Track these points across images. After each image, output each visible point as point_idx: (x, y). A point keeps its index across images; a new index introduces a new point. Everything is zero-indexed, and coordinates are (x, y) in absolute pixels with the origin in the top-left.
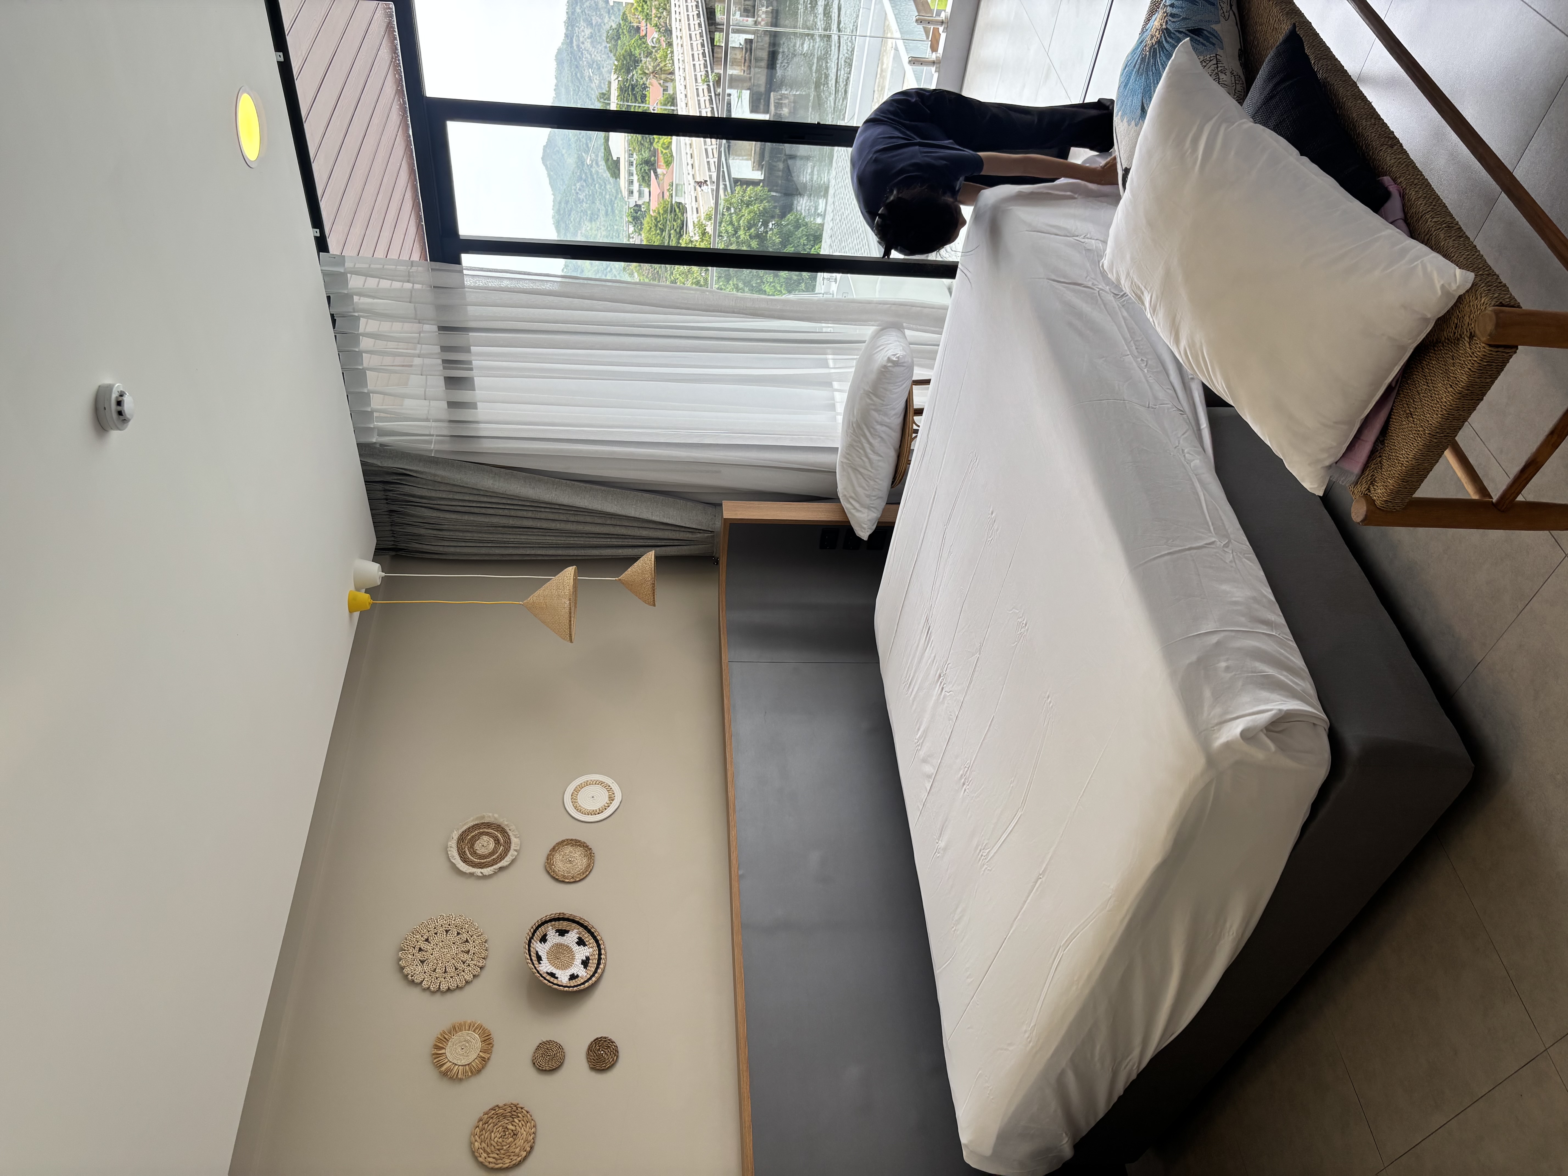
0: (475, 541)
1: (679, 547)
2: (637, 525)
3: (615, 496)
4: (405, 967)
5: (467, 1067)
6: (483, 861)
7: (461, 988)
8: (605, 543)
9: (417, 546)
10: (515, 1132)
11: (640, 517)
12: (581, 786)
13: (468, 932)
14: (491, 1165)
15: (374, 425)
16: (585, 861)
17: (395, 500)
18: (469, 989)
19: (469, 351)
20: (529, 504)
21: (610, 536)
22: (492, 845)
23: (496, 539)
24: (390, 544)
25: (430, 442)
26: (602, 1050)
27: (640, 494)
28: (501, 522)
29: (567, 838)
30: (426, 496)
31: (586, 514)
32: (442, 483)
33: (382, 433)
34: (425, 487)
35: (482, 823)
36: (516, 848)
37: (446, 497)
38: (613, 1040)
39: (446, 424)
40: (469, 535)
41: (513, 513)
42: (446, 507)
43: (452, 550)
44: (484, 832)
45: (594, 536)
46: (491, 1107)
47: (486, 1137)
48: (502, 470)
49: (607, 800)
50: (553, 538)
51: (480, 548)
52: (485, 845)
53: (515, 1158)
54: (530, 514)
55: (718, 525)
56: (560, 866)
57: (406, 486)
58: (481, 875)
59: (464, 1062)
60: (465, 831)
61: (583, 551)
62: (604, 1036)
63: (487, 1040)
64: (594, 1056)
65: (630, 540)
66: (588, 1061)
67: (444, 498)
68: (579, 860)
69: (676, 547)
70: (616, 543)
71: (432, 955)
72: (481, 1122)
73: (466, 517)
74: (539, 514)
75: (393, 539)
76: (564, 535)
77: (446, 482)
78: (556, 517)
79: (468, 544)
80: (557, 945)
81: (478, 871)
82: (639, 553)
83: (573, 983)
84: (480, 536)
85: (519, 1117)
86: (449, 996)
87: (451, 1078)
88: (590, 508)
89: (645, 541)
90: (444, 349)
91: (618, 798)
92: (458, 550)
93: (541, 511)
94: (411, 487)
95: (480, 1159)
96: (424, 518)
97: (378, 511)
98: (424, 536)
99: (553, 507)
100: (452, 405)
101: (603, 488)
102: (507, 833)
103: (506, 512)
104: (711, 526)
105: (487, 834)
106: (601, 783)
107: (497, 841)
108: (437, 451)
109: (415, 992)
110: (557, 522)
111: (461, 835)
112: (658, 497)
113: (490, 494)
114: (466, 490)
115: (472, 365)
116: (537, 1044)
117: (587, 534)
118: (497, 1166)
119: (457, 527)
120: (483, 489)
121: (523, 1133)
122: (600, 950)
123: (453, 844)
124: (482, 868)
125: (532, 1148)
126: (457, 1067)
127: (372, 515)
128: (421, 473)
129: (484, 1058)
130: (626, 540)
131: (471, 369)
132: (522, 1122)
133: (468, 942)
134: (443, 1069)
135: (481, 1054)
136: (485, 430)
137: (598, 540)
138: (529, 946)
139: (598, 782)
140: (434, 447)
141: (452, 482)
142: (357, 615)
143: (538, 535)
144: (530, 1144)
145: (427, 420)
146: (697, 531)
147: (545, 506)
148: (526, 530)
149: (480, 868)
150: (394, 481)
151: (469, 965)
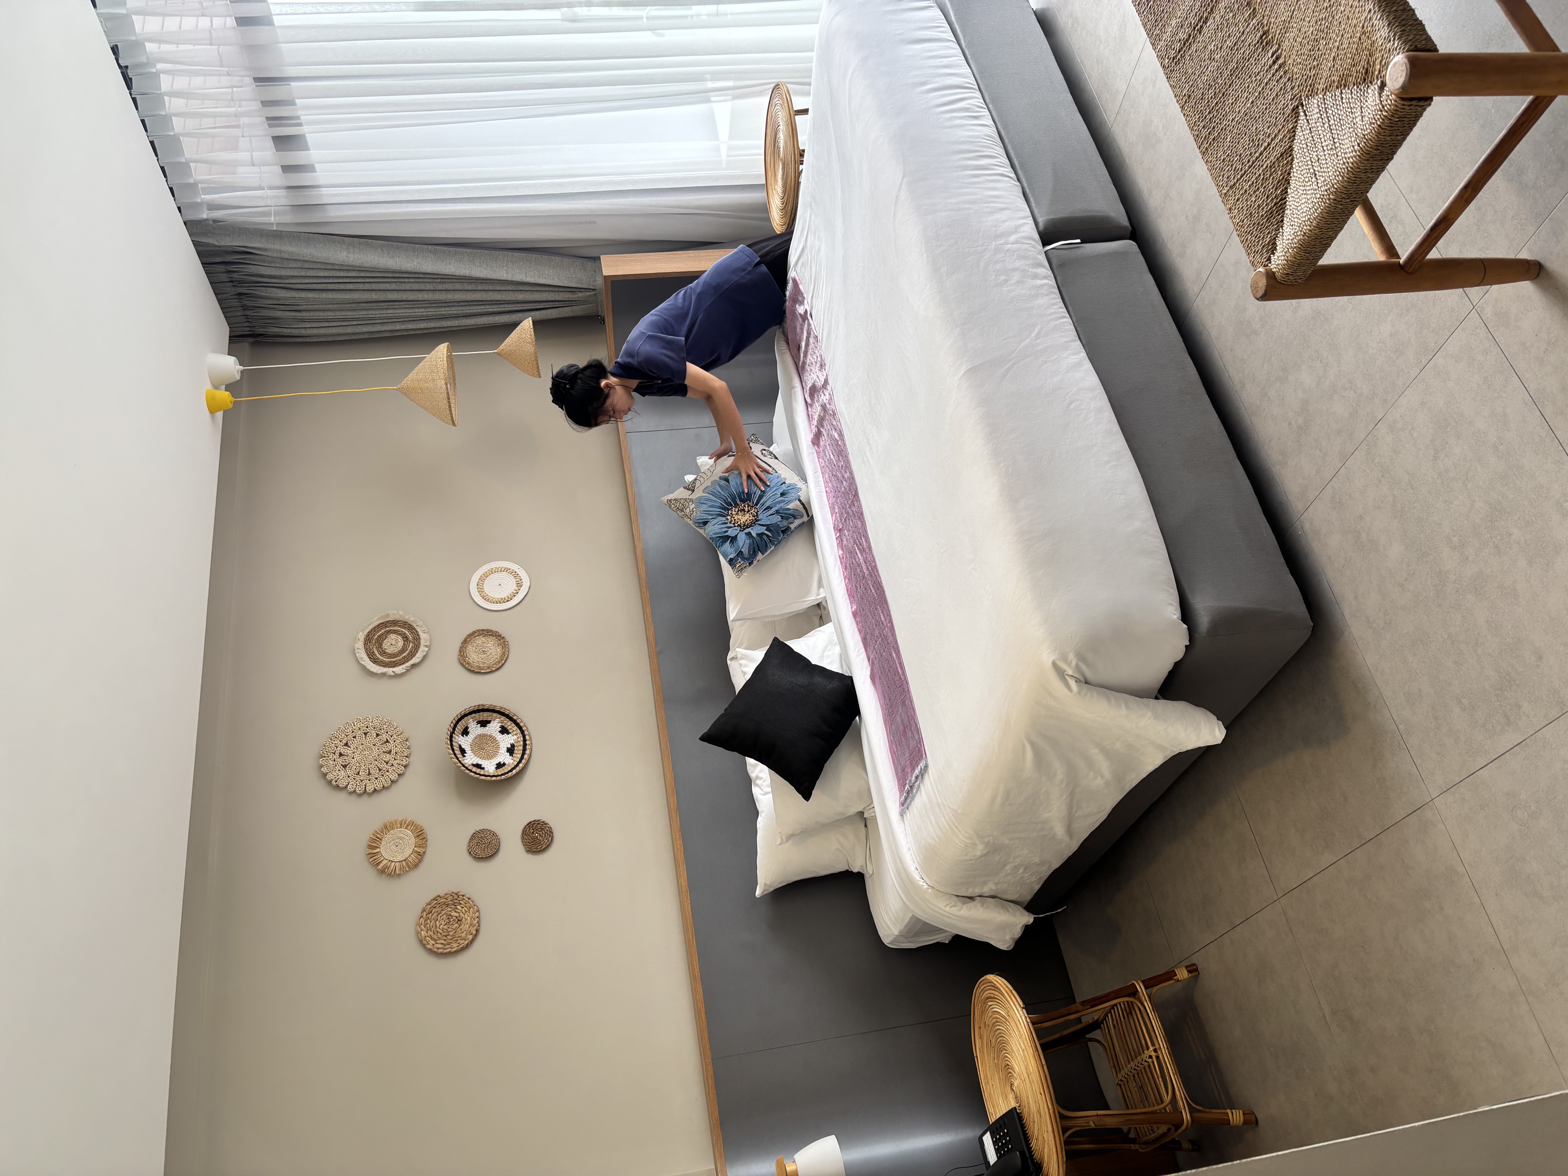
0: (338, 320)
1: (560, 309)
2: (511, 289)
3: (483, 258)
4: (327, 773)
5: (404, 862)
6: (393, 660)
7: (388, 788)
8: (479, 311)
9: (276, 330)
10: (460, 919)
11: (514, 279)
12: (486, 575)
13: (387, 733)
14: (441, 951)
15: (201, 199)
16: (499, 650)
17: (241, 282)
18: (395, 788)
19: (293, 104)
20: (390, 275)
21: (484, 303)
22: (401, 643)
23: (361, 317)
24: (246, 330)
25: (268, 214)
26: (536, 833)
27: (510, 253)
28: (363, 297)
29: (478, 629)
30: (276, 275)
31: (455, 281)
32: (290, 259)
33: (212, 207)
34: (272, 265)
35: (388, 622)
36: (426, 644)
37: (298, 275)
38: (547, 821)
39: (283, 192)
40: (331, 314)
41: (374, 286)
42: (299, 285)
43: (315, 331)
44: (390, 630)
45: (466, 304)
46: (432, 898)
47: (431, 926)
48: (356, 239)
49: (515, 587)
50: (423, 310)
51: (345, 328)
52: (393, 644)
53: (463, 941)
54: (393, 286)
55: (599, 283)
56: (474, 657)
57: (251, 266)
58: (393, 674)
59: (400, 858)
60: (371, 631)
61: (456, 322)
62: (537, 819)
63: (421, 835)
64: (529, 839)
65: (506, 306)
66: (524, 845)
67: (297, 276)
68: (493, 650)
69: (557, 309)
70: (491, 310)
71: (353, 758)
72: (425, 913)
73: (324, 295)
74: (404, 285)
75: (248, 324)
76: (434, 305)
77: (295, 258)
78: (422, 287)
79: (331, 324)
80: (480, 735)
81: (390, 671)
82: (518, 319)
83: (501, 771)
84: (343, 314)
85: (461, 904)
86: (377, 798)
87: (390, 875)
88: (457, 274)
89: (523, 305)
90: (265, 104)
91: (526, 583)
92: (322, 331)
93: (404, 282)
94: (256, 266)
95: (429, 946)
96: (278, 299)
97: (225, 296)
98: (282, 319)
99: (417, 276)
100: (287, 169)
101: (469, 251)
102: (414, 629)
103: (367, 286)
104: (591, 283)
105: (395, 632)
106: (507, 570)
107: (405, 638)
108: (278, 224)
109: (343, 795)
110: (424, 292)
111: (368, 635)
112: (530, 255)
113: (346, 268)
114: (319, 266)
115: (300, 120)
116: (471, 834)
117: (458, 302)
118: (445, 951)
119: (316, 306)
120: (337, 263)
121: (467, 918)
122: (524, 736)
123: (360, 645)
124: (394, 667)
125: (477, 931)
126: (394, 863)
127: (219, 301)
128: (266, 250)
129: (419, 852)
130: (501, 306)
131: (300, 125)
132: (465, 908)
133: (389, 742)
134: (380, 867)
135: (416, 849)
136: (327, 195)
137: (472, 308)
138: (451, 741)
139: (503, 569)
140: (274, 220)
141: (301, 258)
142: (220, 415)
143: (406, 308)
144: (475, 928)
145: (261, 188)
146: (578, 290)
147: (408, 276)
148: (392, 303)
149: (391, 667)
150: (236, 261)
151: (393, 765)
